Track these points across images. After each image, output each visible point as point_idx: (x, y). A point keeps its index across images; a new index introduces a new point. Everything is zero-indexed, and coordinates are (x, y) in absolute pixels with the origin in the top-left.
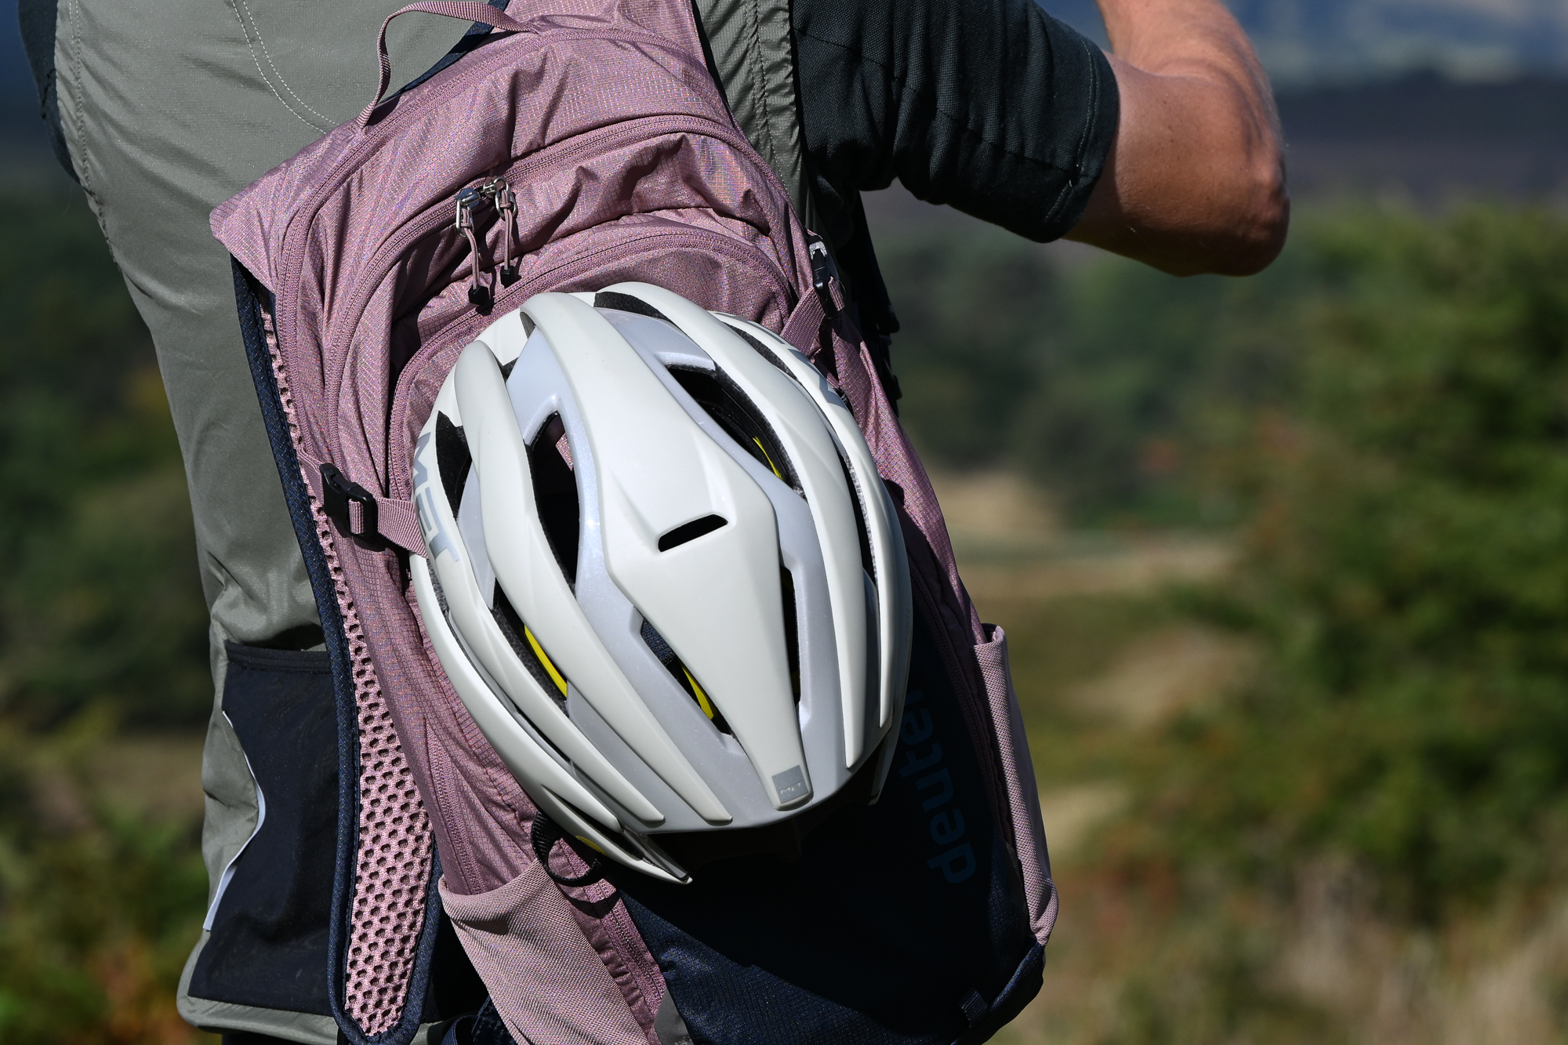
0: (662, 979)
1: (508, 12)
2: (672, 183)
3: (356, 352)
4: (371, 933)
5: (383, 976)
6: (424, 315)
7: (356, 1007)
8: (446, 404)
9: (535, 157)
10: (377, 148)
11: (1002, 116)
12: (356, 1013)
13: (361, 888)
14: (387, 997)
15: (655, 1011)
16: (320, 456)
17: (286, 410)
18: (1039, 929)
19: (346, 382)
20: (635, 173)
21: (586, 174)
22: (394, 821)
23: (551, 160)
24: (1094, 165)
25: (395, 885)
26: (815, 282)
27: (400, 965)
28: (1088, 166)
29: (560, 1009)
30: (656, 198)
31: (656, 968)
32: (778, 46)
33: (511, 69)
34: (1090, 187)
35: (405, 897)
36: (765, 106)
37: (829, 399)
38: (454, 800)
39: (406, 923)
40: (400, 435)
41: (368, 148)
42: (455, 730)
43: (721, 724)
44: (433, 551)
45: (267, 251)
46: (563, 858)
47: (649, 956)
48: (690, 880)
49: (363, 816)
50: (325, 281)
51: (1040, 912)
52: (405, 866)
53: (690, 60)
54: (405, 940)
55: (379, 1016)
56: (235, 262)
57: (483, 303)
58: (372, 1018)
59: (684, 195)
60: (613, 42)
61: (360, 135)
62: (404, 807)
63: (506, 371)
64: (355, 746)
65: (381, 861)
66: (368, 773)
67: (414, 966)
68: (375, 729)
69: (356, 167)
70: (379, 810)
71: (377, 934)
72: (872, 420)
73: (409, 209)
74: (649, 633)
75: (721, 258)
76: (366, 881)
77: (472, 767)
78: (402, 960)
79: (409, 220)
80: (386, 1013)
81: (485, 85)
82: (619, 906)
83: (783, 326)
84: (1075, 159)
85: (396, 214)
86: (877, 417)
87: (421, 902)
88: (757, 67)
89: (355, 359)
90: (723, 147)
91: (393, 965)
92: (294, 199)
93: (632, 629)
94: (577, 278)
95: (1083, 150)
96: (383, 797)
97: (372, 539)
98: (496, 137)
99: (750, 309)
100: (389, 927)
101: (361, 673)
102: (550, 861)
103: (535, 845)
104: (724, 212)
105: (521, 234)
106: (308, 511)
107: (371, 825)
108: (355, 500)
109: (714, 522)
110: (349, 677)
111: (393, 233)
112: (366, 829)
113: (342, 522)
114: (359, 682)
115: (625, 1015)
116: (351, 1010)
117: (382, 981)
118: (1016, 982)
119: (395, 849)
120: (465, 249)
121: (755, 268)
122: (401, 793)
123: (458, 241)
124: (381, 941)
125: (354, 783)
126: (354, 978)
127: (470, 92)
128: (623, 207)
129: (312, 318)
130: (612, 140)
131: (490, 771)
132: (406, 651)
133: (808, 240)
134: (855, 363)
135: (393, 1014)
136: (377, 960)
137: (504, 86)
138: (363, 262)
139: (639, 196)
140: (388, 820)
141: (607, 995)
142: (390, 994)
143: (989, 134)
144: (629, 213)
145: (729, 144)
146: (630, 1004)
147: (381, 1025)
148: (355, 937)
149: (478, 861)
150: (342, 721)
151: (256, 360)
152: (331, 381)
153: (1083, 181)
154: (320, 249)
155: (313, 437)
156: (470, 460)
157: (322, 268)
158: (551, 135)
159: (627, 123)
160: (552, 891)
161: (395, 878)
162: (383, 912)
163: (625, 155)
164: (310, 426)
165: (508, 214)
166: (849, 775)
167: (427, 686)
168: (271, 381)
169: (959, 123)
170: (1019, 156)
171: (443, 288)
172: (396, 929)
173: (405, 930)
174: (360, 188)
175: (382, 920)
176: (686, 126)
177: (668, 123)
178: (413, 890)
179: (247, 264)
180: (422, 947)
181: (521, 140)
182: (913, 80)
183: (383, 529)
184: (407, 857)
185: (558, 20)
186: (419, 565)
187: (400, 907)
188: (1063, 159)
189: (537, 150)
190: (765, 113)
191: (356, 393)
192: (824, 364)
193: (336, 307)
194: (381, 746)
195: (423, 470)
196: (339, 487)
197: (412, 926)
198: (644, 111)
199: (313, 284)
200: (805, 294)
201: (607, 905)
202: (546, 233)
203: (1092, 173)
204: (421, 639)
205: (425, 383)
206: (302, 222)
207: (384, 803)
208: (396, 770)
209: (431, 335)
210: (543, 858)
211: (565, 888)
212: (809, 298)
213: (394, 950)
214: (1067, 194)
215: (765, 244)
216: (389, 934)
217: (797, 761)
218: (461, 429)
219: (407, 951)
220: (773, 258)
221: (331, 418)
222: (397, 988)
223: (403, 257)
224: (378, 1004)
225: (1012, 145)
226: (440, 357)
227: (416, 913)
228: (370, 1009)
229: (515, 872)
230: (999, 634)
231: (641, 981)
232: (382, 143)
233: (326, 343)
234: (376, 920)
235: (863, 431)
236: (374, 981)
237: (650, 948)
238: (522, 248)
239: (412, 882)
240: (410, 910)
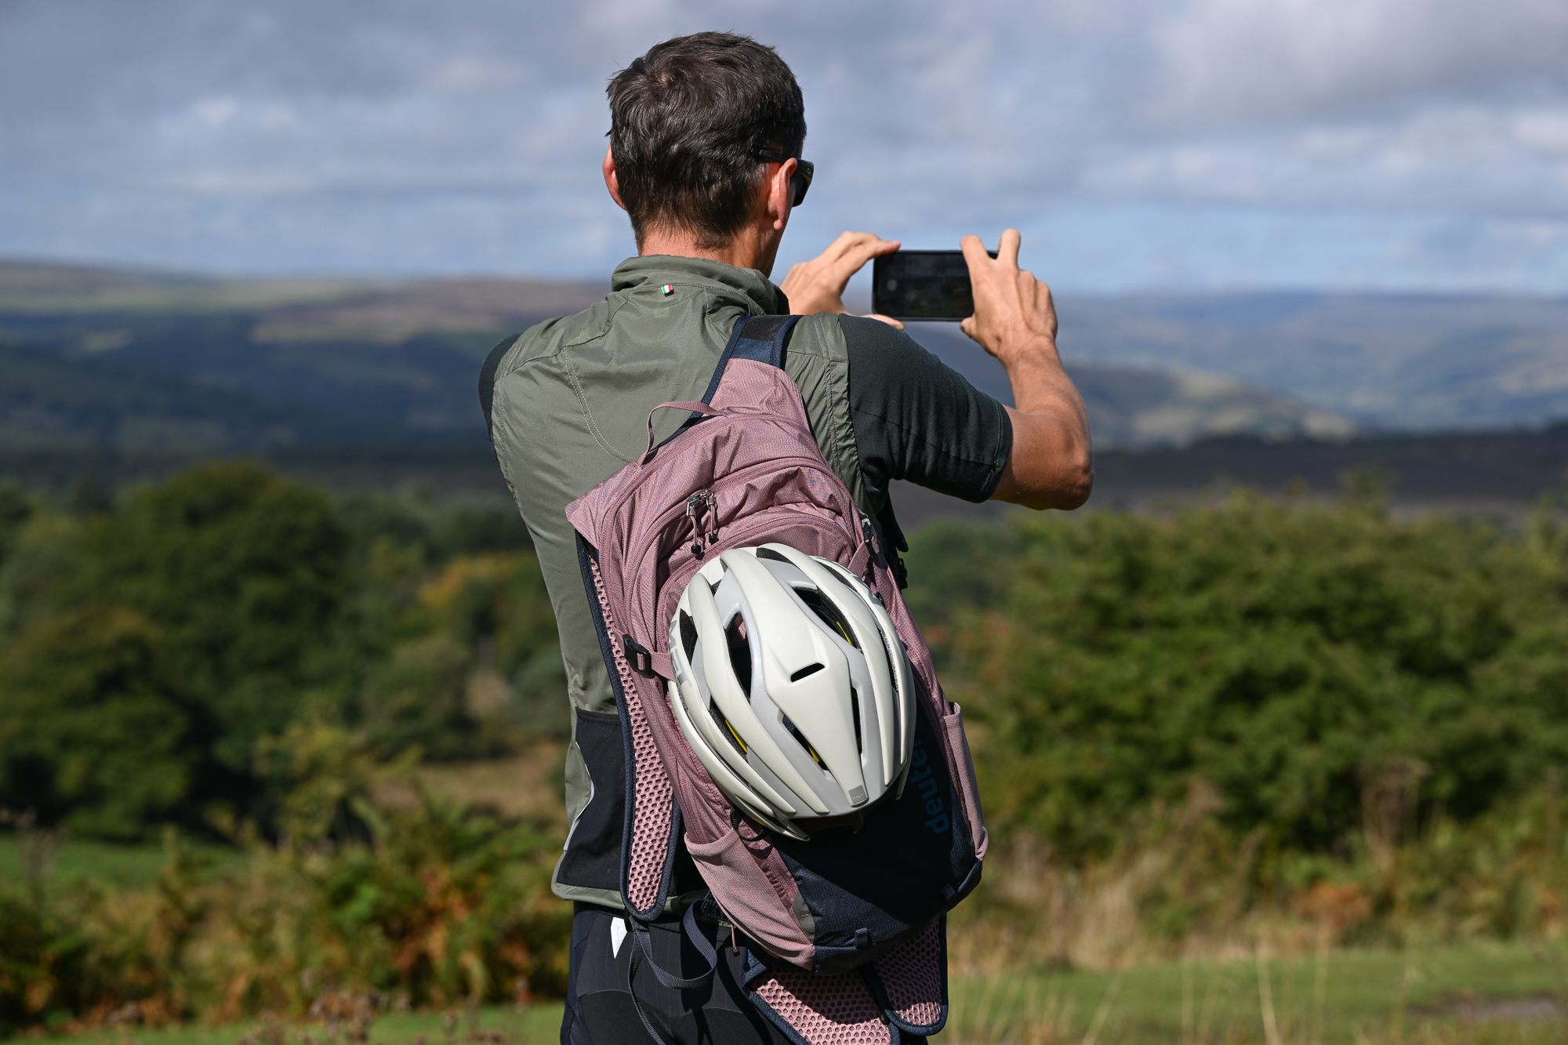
0: (795, 885)
1: (710, 405)
2: (794, 491)
3: (639, 579)
4: (641, 860)
5: (647, 882)
6: (672, 559)
7: (634, 897)
8: (684, 604)
9: (726, 478)
10: (648, 476)
11: (959, 442)
12: (634, 900)
13: (636, 838)
14: (649, 892)
15: (792, 900)
16: (623, 631)
17: (601, 602)
18: (979, 853)
19: (635, 595)
20: (775, 486)
21: (751, 487)
22: (653, 806)
23: (733, 480)
24: (1003, 461)
25: (653, 837)
26: (865, 539)
27: (655, 876)
28: (1000, 462)
29: (745, 899)
30: (785, 498)
31: (793, 879)
32: (842, 417)
33: (713, 435)
34: (1001, 472)
35: (658, 843)
36: (837, 446)
37: (874, 601)
38: (692, 799)
39: (658, 856)
40: (662, 621)
41: (643, 477)
42: (690, 764)
43: (823, 765)
44: (680, 681)
45: (595, 528)
46: (744, 828)
47: (789, 873)
48: (809, 839)
49: (637, 803)
50: (623, 543)
51: (980, 845)
52: (658, 828)
53: (802, 429)
54: (658, 864)
55: (645, 901)
56: (576, 531)
57: (699, 554)
58: (641, 902)
59: (799, 496)
60: (763, 420)
61: (639, 470)
62: (658, 799)
63: (713, 589)
64: (633, 769)
65: (646, 825)
66: (640, 781)
67: (662, 877)
68: (643, 760)
69: (638, 486)
70: (645, 800)
71: (644, 861)
72: (894, 605)
73: (663, 508)
74: (787, 722)
75: (818, 529)
76: (639, 835)
77: (701, 783)
78: (656, 874)
79: (665, 512)
80: (648, 900)
81: (701, 443)
82: (774, 850)
83: (849, 562)
84: (994, 459)
85: (658, 509)
86: (896, 604)
87: (666, 845)
88: (832, 428)
89: (639, 583)
90: (819, 473)
91: (652, 876)
92: (607, 503)
93: (779, 720)
94: (747, 540)
95: (997, 456)
96: (647, 794)
97: (649, 672)
98: (707, 468)
99: (833, 554)
100: (650, 858)
101: (637, 732)
102: (740, 828)
103: (732, 821)
104: (819, 505)
105: (719, 518)
106: (611, 652)
107: (641, 807)
108: (640, 653)
109: (817, 667)
110: (631, 735)
111: (656, 520)
112: (639, 809)
113: (633, 663)
114: (636, 737)
115: (778, 902)
116: (631, 898)
117: (646, 884)
118: (969, 879)
119: (653, 819)
120: (691, 527)
121: (835, 533)
122: (656, 792)
123: (688, 523)
124: (646, 865)
125: (633, 787)
126: (633, 883)
127: (693, 447)
128: (770, 503)
129: (617, 561)
130: (764, 470)
131: (709, 785)
132: (667, 727)
133: (861, 518)
134: (885, 577)
135: (652, 900)
136: (644, 874)
137: (710, 444)
138: (642, 535)
139: (777, 497)
140: (650, 805)
141: (769, 892)
142: (650, 891)
143: (953, 454)
144: (772, 506)
145: (821, 471)
146: (780, 896)
147: (646, 906)
148: (633, 862)
149: (704, 828)
150: (627, 756)
151: (586, 577)
152: (627, 594)
153: (998, 469)
154: (620, 527)
155: (619, 621)
156: (696, 636)
157: (622, 537)
158: (733, 468)
159: (771, 462)
160: (740, 844)
161: (653, 834)
162: (647, 850)
163: (771, 477)
164: (617, 615)
165: (712, 508)
166: (886, 788)
167: (677, 744)
168: (594, 588)
169: (938, 450)
170: (967, 461)
171: (681, 545)
172: (654, 858)
173: (658, 859)
174: (640, 496)
175: (646, 854)
176: (801, 463)
177: (791, 462)
178: (662, 839)
179: (585, 535)
180: (666, 868)
181: (719, 470)
182: (914, 431)
183: (654, 667)
184: (659, 823)
185: (736, 410)
186: (672, 686)
187: (656, 848)
188: (988, 461)
189: (727, 475)
190: (836, 450)
191: (640, 600)
192: (869, 579)
193: (629, 556)
194: (646, 768)
195: (674, 640)
196: (632, 646)
197: (661, 857)
198: (779, 456)
199: (618, 545)
200: (860, 545)
201: (768, 850)
202: (732, 517)
203: (1002, 465)
204: (674, 720)
205: (673, 593)
206: (611, 514)
207: (648, 797)
208: (654, 780)
209: (676, 568)
210: (736, 828)
211: (746, 842)
212: (862, 548)
213: (652, 869)
214: (991, 476)
215: (840, 520)
216: (650, 861)
217: (860, 783)
218: (691, 617)
219: (659, 870)
220: (844, 528)
221: (628, 612)
222: (654, 888)
223: (662, 531)
224: (644, 896)
225: (963, 457)
226: (681, 581)
227: (663, 851)
228: (641, 898)
229: (723, 834)
230: (957, 708)
231: (785, 885)
232: (651, 474)
233: (625, 575)
234: (643, 854)
235: (888, 612)
236: (642, 884)
237: (789, 870)
238: (719, 525)
239: (661, 836)
240: (660, 850)
